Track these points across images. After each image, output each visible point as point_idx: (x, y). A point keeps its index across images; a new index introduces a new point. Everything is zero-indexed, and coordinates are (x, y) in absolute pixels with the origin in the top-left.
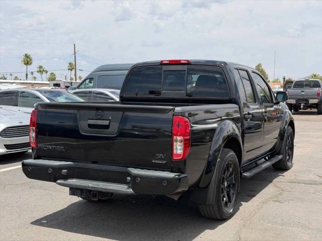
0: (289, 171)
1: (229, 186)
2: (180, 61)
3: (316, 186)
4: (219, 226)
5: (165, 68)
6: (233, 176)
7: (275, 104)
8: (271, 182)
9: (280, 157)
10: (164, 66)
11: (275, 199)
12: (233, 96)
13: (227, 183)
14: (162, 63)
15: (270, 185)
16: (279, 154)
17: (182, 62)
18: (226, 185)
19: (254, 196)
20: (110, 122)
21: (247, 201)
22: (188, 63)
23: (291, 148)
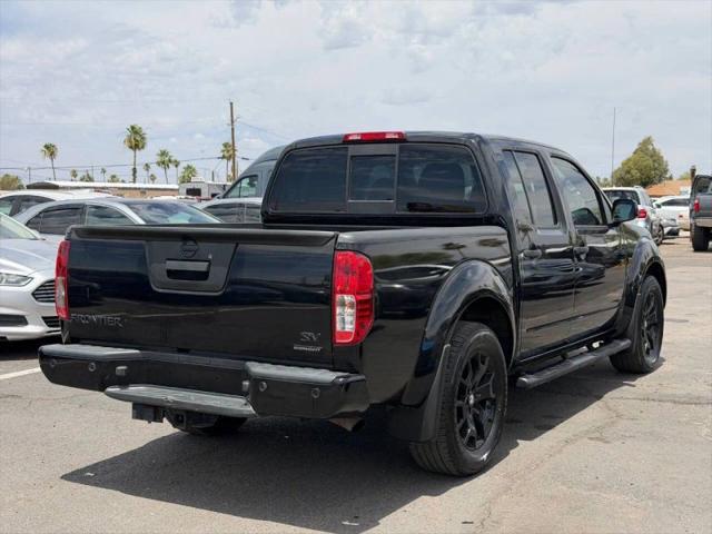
0: (648, 376)
1: (480, 404)
2: (384, 134)
3: (698, 408)
4: (452, 489)
5: (353, 150)
6: (490, 383)
7: (612, 226)
8: (599, 398)
9: (624, 344)
10: (351, 147)
11: (598, 435)
12: (496, 210)
13: (475, 397)
14: (346, 141)
15: (594, 405)
16: (622, 337)
17: (388, 137)
18: (472, 402)
19: (550, 428)
20: (209, 266)
21: (530, 438)
22: (401, 139)
23: (658, 324)
